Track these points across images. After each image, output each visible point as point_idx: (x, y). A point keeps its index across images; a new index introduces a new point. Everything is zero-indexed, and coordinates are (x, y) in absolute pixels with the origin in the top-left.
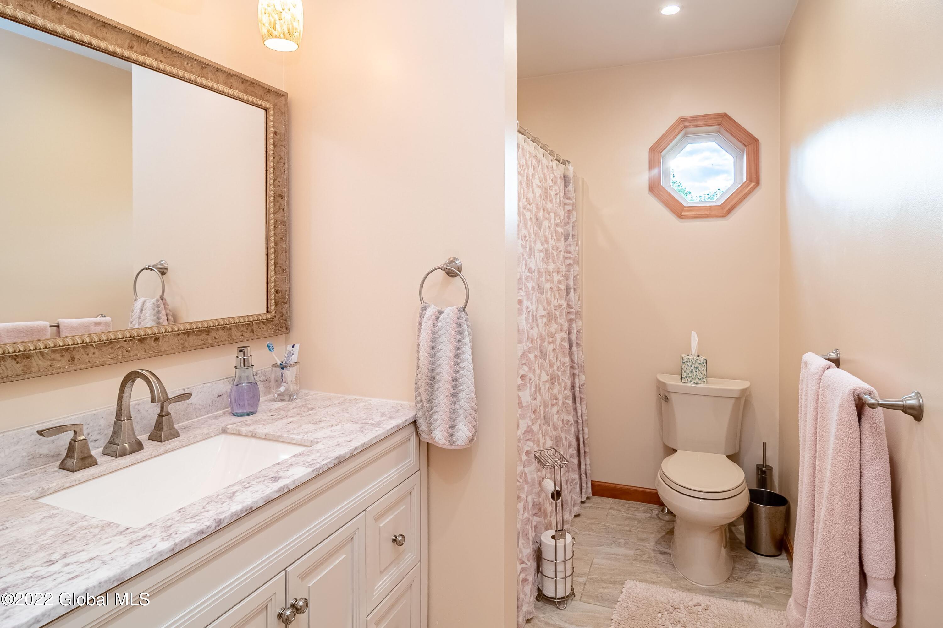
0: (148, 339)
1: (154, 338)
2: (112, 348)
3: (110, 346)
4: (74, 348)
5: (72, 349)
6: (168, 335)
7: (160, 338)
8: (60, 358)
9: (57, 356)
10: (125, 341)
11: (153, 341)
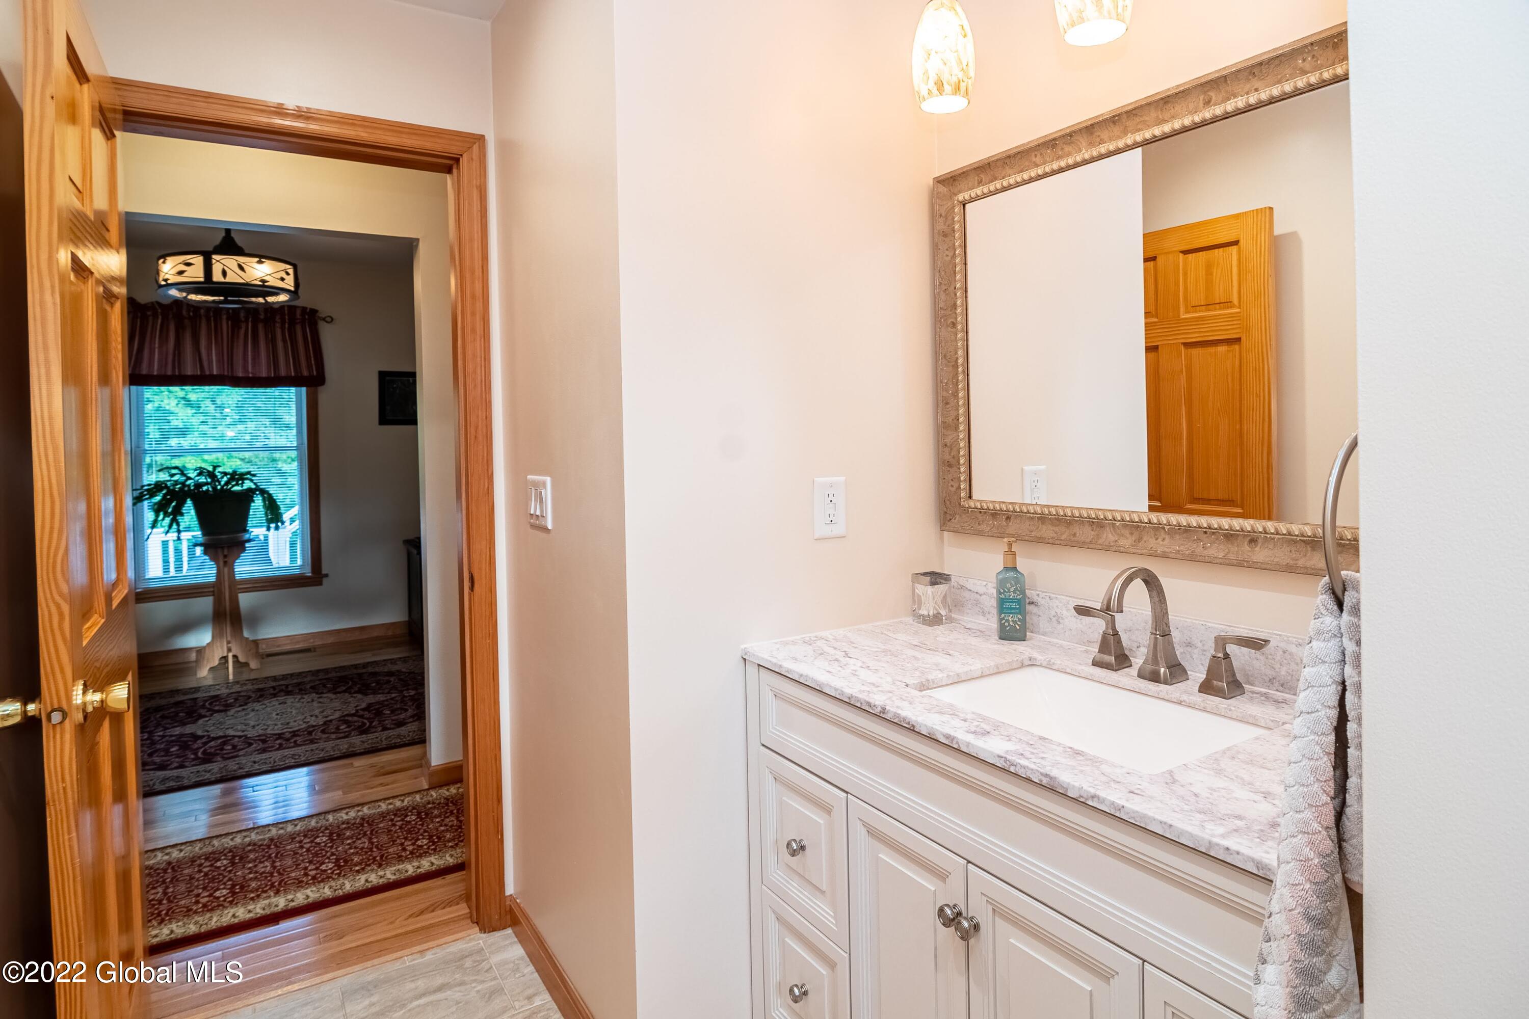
0: (1240, 538)
1: (1249, 538)
2: (1186, 538)
3: (1185, 535)
4: (1145, 527)
5: (1142, 528)
6: (1273, 539)
7: (1260, 541)
8: (1128, 535)
9: (1126, 532)
10: (1205, 532)
11: (1246, 543)
